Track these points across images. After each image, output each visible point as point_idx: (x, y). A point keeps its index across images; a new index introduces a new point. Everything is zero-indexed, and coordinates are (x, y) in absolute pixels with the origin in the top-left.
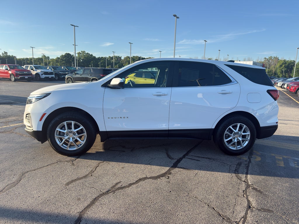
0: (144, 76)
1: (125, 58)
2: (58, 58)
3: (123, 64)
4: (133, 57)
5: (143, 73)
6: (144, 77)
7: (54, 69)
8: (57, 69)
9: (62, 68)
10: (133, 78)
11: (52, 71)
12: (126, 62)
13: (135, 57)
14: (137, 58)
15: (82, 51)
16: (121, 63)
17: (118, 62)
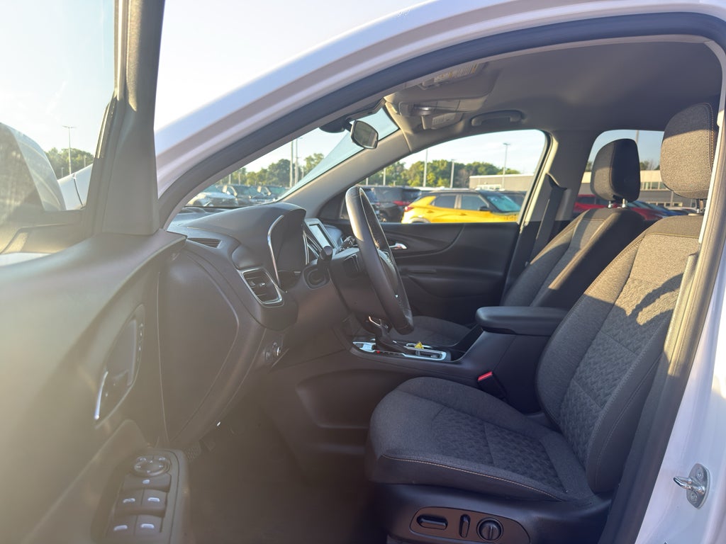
0: (458, 204)
1: (413, 165)
2: (264, 171)
3: (408, 180)
4: (435, 162)
5: (458, 196)
6: (460, 207)
7: (237, 192)
8: (246, 192)
9: (259, 190)
10: (427, 210)
11: (232, 197)
12: (415, 175)
13: (438, 162)
14: (443, 165)
15: (315, 155)
16: (403, 177)
17: (397, 176)
